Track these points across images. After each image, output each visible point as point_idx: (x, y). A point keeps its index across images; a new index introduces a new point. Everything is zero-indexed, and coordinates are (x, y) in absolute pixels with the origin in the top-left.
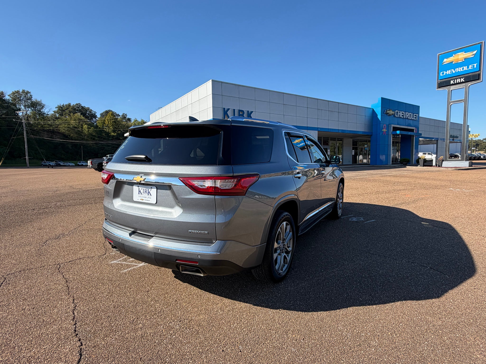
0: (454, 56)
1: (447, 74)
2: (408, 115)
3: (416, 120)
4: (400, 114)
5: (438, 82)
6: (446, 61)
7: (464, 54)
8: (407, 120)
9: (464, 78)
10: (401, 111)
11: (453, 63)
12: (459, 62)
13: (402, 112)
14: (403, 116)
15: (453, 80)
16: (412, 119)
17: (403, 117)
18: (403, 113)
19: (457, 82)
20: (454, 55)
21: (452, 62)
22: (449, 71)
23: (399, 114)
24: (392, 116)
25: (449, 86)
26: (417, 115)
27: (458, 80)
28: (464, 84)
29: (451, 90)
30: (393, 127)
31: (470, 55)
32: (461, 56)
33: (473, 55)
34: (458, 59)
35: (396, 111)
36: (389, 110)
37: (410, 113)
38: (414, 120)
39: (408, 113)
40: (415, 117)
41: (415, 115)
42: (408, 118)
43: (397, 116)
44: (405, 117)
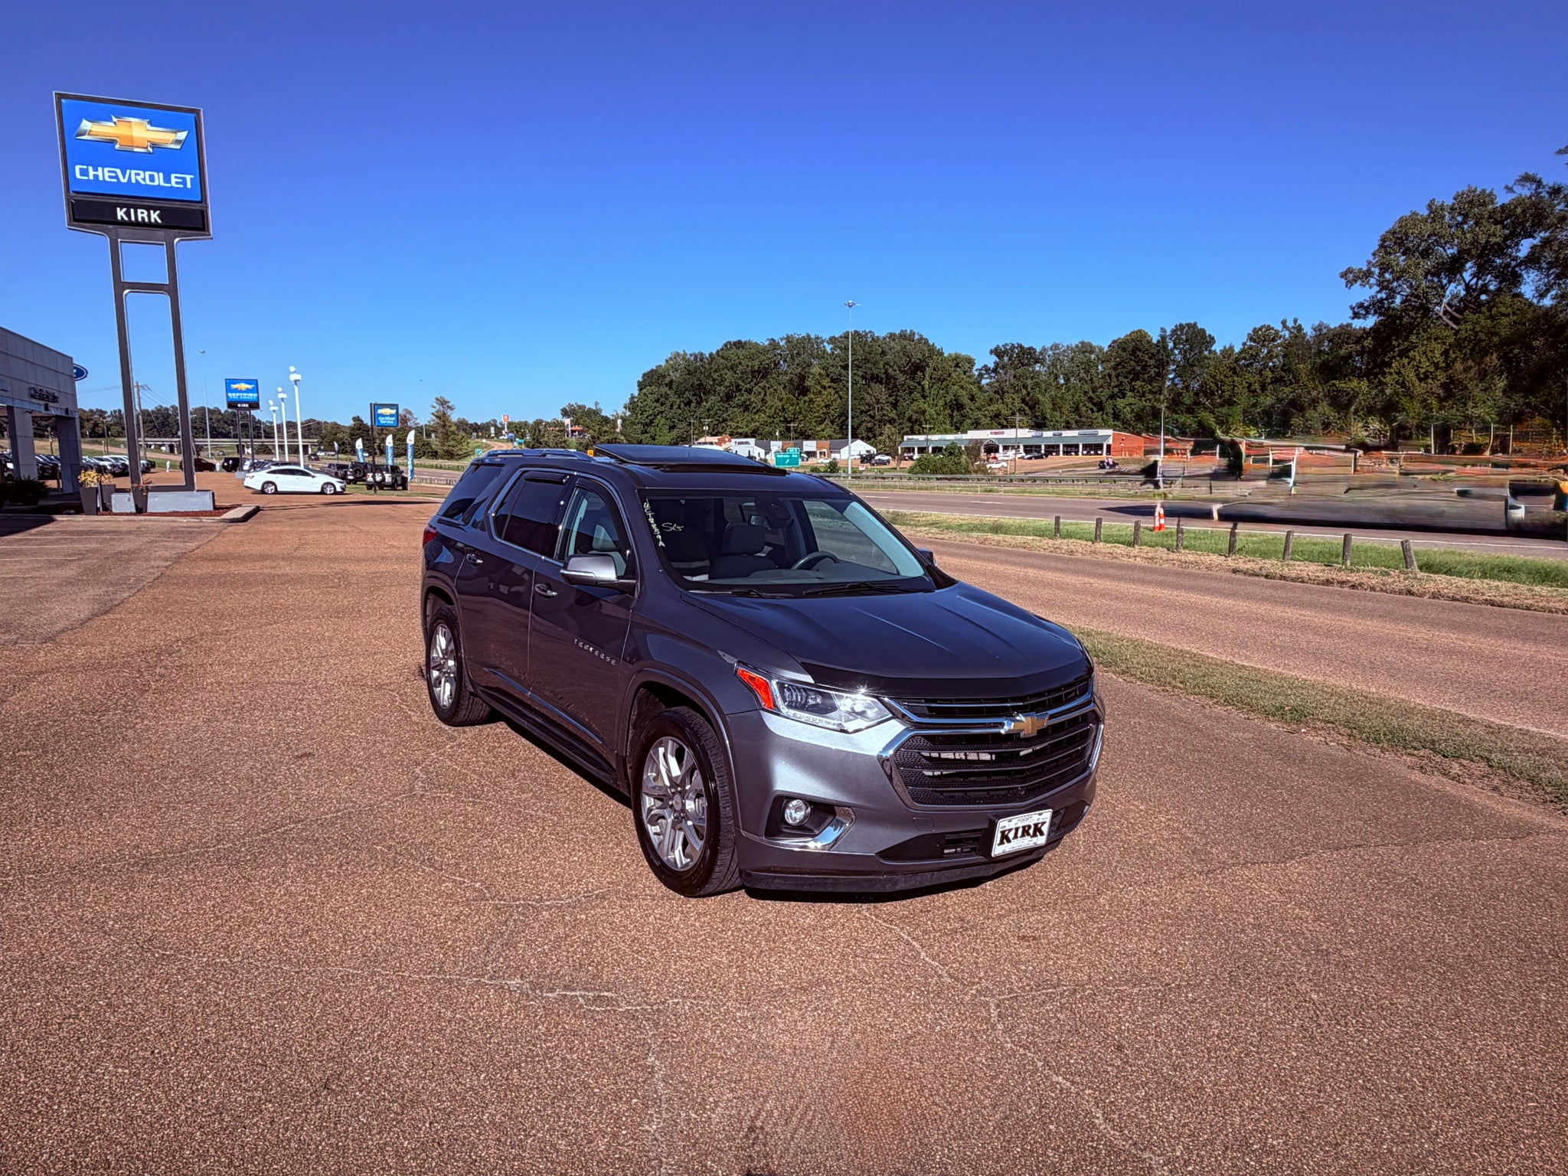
0: (115, 123)
1: (101, 178)
5: (68, 200)
6: (93, 129)
7: (149, 127)
9: (158, 212)
11: (117, 146)
12: (136, 150)
15: (125, 210)
19: (140, 219)
20: (115, 119)
21: (113, 142)
22: (106, 169)
25: (111, 227)
27: (142, 214)
28: (161, 233)
29: (119, 240)
31: (168, 138)
32: (139, 132)
33: (177, 142)
34: (132, 137)
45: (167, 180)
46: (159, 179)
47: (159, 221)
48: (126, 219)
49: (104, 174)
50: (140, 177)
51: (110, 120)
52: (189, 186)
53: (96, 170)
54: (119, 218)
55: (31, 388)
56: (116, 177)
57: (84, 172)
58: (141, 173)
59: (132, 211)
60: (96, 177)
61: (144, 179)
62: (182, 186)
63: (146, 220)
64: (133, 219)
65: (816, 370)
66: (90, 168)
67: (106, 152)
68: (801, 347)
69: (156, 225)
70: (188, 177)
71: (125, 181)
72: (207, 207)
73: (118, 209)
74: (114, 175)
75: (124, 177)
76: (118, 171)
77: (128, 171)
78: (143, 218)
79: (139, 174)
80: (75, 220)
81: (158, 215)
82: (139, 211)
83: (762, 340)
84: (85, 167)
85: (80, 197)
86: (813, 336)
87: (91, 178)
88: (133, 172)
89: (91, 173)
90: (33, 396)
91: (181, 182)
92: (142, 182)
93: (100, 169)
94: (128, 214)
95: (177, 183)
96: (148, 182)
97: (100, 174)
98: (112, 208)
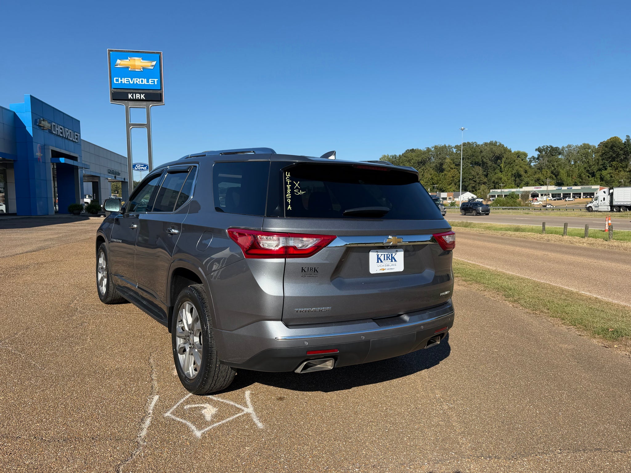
0: (129, 60)
1: (123, 82)
2: (68, 134)
3: (78, 142)
4: (58, 129)
5: (111, 92)
6: (121, 63)
7: (142, 60)
8: (66, 141)
9: (144, 95)
10: (59, 125)
11: (130, 69)
12: (136, 70)
13: (60, 127)
14: (62, 133)
15: (131, 94)
16: (74, 140)
17: (61, 135)
18: (61, 129)
19: (137, 98)
20: (129, 58)
21: (128, 68)
22: (125, 79)
23: (57, 129)
24: (47, 131)
25: (126, 101)
26: (79, 135)
27: (138, 96)
28: (145, 103)
29: (129, 107)
30: (52, 151)
31: (149, 64)
32: (138, 63)
33: (152, 66)
34: (135, 65)
35: (53, 124)
36: (44, 120)
37: (70, 131)
38: (75, 142)
39: (68, 130)
40: (76, 137)
41: (77, 135)
42: (67, 139)
43: (54, 132)
44: (64, 136)
45: (148, 81)
46: (145, 81)
47: (144, 98)
48: (132, 98)
49: (124, 81)
50: (138, 81)
51: (127, 59)
52: (156, 83)
53: (121, 79)
54: (129, 98)
55: (109, 170)
56: (129, 81)
57: (117, 80)
58: (138, 79)
59: (134, 94)
60: (121, 82)
61: (139, 82)
62: (153, 84)
63: (139, 98)
64: (134, 98)
65: (448, 160)
66: (120, 79)
67: (126, 72)
68: (441, 151)
69: (143, 100)
70: (156, 80)
71: (132, 83)
72: (163, 92)
73: (129, 94)
74: (128, 81)
75: (132, 81)
76: (130, 79)
77: (133, 79)
78: (138, 97)
79: (137, 80)
80: (113, 100)
81: (144, 96)
82: (137, 95)
83: (423, 148)
84: (118, 78)
85: (115, 90)
86: (447, 145)
87: (120, 82)
88: (135, 79)
89: (120, 80)
90: (109, 173)
91: (153, 82)
92: (138, 83)
93: (123, 79)
94: (132, 96)
95: (151, 82)
96: (141, 83)
97: (123, 80)
98: (127, 94)
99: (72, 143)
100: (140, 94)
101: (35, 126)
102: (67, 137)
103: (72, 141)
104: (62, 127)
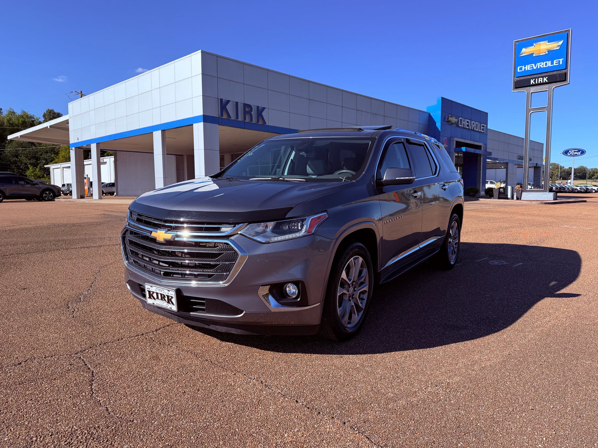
0: (534, 46)
1: (526, 70)
2: (474, 126)
3: (484, 132)
4: (465, 123)
5: (514, 81)
6: (525, 51)
7: (548, 43)
8: (472, 132)
9: (547, 77)
10: (466, 119)
11: (534, 55)
12: (541, 54)
13: (467, 120)
14: (468, 126)
15: (534, 79)
16: (479, 131)
17: (468, 128)
18: (468, 122)
19: (539, 82)
20: (534, 44)
21: (533, 54)
22: (529, 65)
23: (463, 123)
24: (455, 125)
25: (528, 88)
26: (485, 125)
27: (540, 80)
28: (547, 86)
29: (531, 92)
30: (456, 141)
31: (555, 46)
32: (543, 47)
33: (558, 46)
34: (540, 50)
35: (460, 118)
36: (451, 117)
37: (476, 123)
38: (481, 132)
39: (474, 122)
40: (482, 128)
41: (483, 126)
42: (473, 130)
43: (460, 126)
44: (470, 128)
45: (552, 63)
46: (549, 64)
47: (547, 81)
48: (534, 83)
49: (528, 67)
50: (542, 65)
51: (532, 45)
52: (561, 63)
53: (525, 67)
54: (531, 83)
55: (518, 156)
56: (533, 67)
57: (521, 69)
58: (542, 63)
59: (537, 79)
60: (525, 69)
61: (543, 66)
62: (558, 64)
63: (542, 82)
64: (537, 83)
66: (523, 66)
67: (531, 59)
69: (545, 83)
70: (561, 60)
71: (536, 68)
72: (568, 71)
73: (532, 80)
74: (532, 67)
75: (535, 67)
76: (533, 65)
77: (537, 64)
78: (540, 81)
80: (516, 88)
81: (547, 79)
82: (539, 79)
84: (521, 67)
85: (518, 79)
87: (523, 70)
88: (539, 64)
89: (523, 68)
90: (519, 159)
93: (527, 66)
94: (535, 81)
95: (556, 63)
96: (544, 66)
97: (526, 68)
98: (529, 80)
99: (478, 134)
100: (543, 77)
101: (444, 123)
102: (472, 129)
103: (478, 131)
104: (469, 121)
